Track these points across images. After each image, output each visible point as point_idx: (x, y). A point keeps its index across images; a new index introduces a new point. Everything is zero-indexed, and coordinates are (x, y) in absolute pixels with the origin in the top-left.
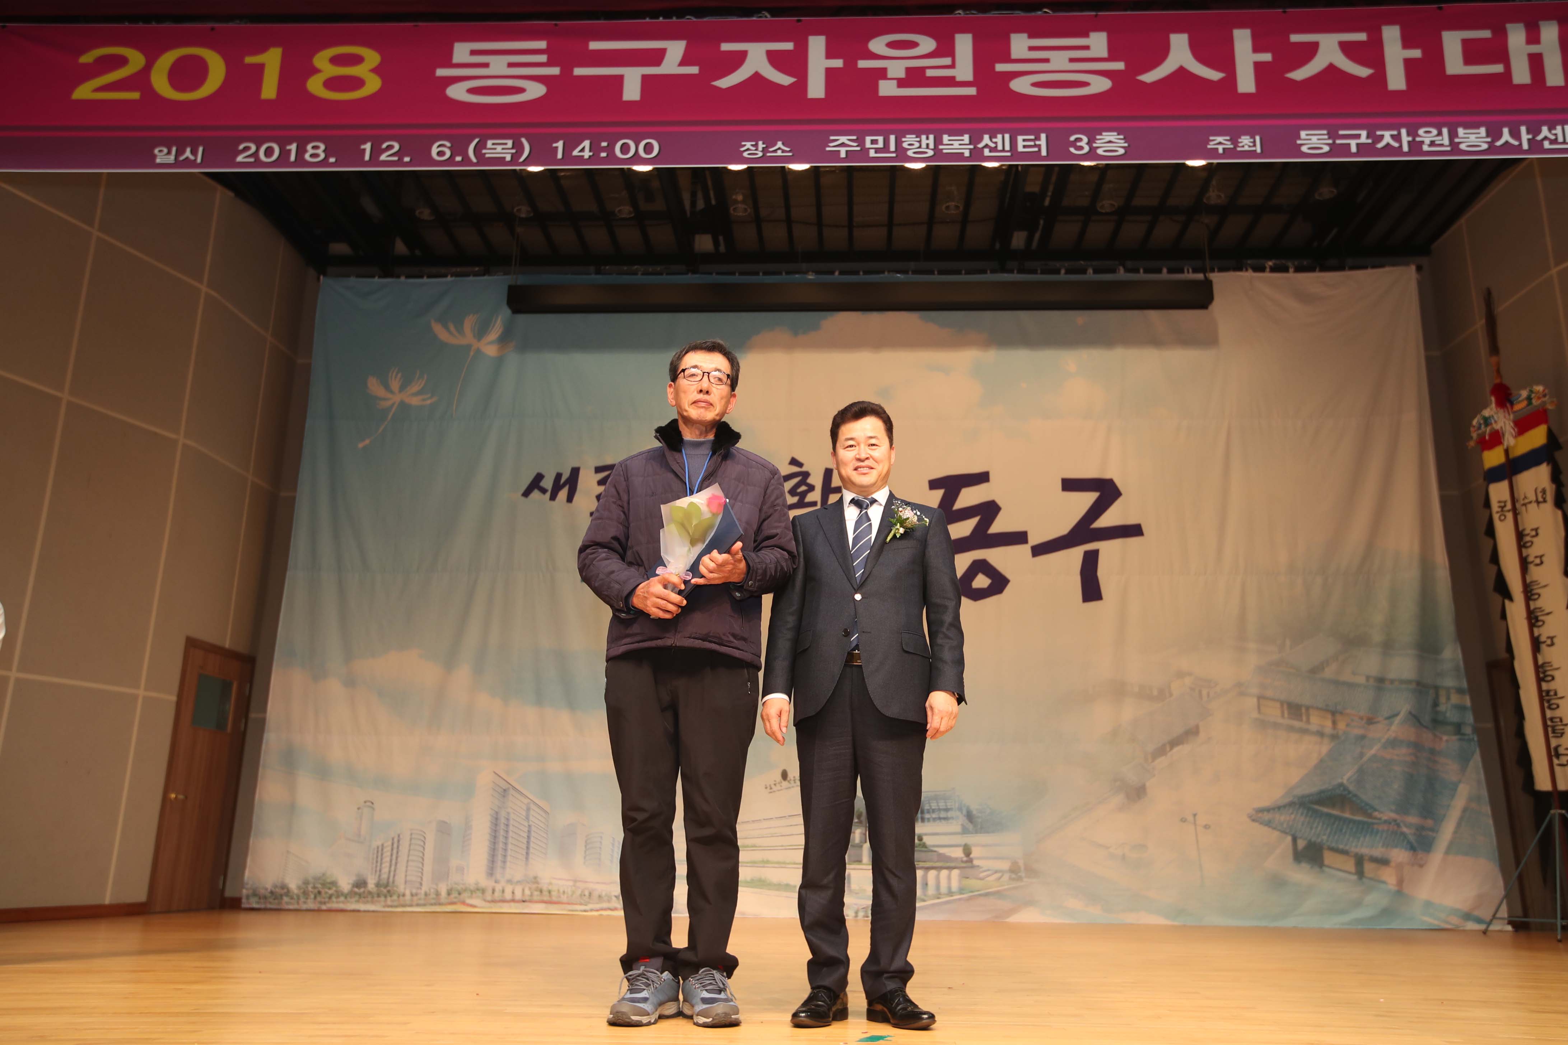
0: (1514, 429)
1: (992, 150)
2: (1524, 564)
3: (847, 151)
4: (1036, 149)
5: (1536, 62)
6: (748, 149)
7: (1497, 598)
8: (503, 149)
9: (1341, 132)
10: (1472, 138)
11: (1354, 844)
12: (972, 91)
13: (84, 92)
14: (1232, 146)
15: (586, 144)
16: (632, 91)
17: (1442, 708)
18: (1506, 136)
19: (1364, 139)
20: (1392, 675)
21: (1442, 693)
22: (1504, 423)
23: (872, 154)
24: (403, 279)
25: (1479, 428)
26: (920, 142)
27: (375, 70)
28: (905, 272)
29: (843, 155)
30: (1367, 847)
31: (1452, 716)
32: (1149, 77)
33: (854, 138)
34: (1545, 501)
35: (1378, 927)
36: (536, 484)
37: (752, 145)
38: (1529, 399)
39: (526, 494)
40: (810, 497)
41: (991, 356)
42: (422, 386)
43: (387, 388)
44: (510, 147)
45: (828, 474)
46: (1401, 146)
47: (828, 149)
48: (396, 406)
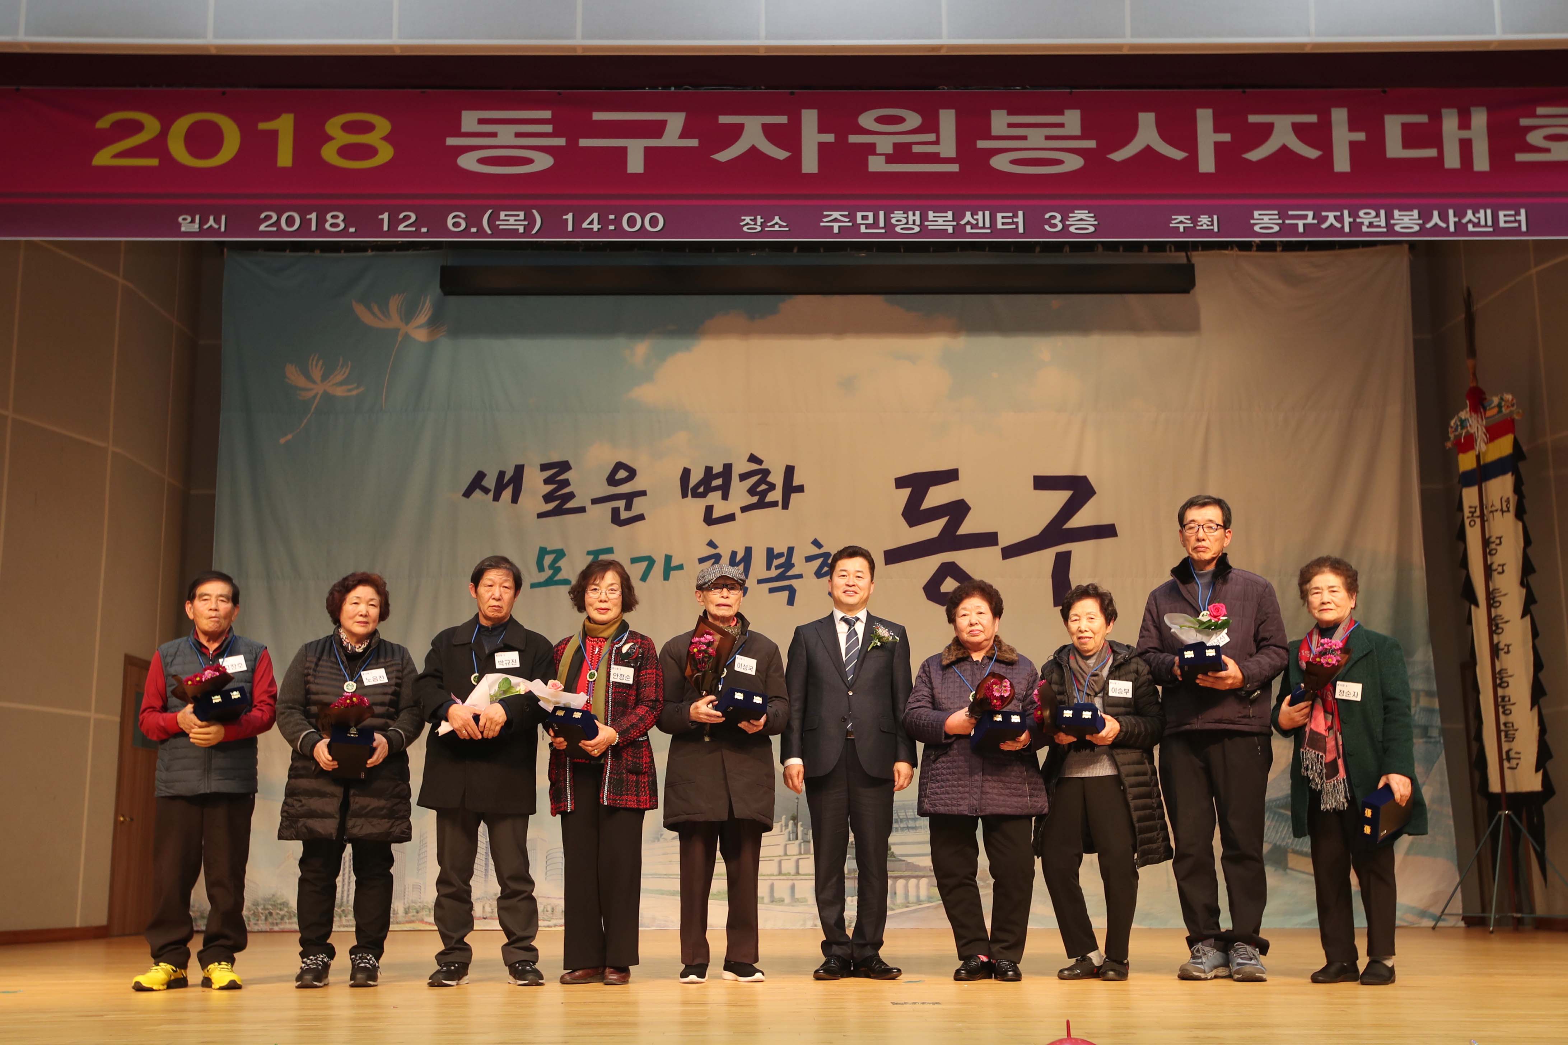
0: (1486, 435)
1: (974, 227)
2: (1488, 571)
3: (839, 227)
4: (1014, 226)
5: (1466, 146)
6: (747, 224)
7: (1465, 601)
8: (515, 220)
10: (1406, 219)
12: (955, 168)
13: (103, 158)
14: (1192, 225)
15: (595, 216)
16: (636, 164)
18: (1436, 219)
19: (1310, 220)
22: (1477, 427)
23: (863, 229)
25: (1456, 430)
26: (907, 218)
27: (385, 138)
29: (836, 230)
32: (1118, 156)
33: (846, 213)
34: (1508, 511)
36: (477, 483)
37: (751, 220)
38: (1499, 406)
39: (467, 494)
40: (771, 497)
41: (961, 343)
42: (346, 375)
43: (308, 377)
44: (523, 218)
45: (790, 471)
46: (1343, 227)
47: (822, 224)
48: (319, 397)
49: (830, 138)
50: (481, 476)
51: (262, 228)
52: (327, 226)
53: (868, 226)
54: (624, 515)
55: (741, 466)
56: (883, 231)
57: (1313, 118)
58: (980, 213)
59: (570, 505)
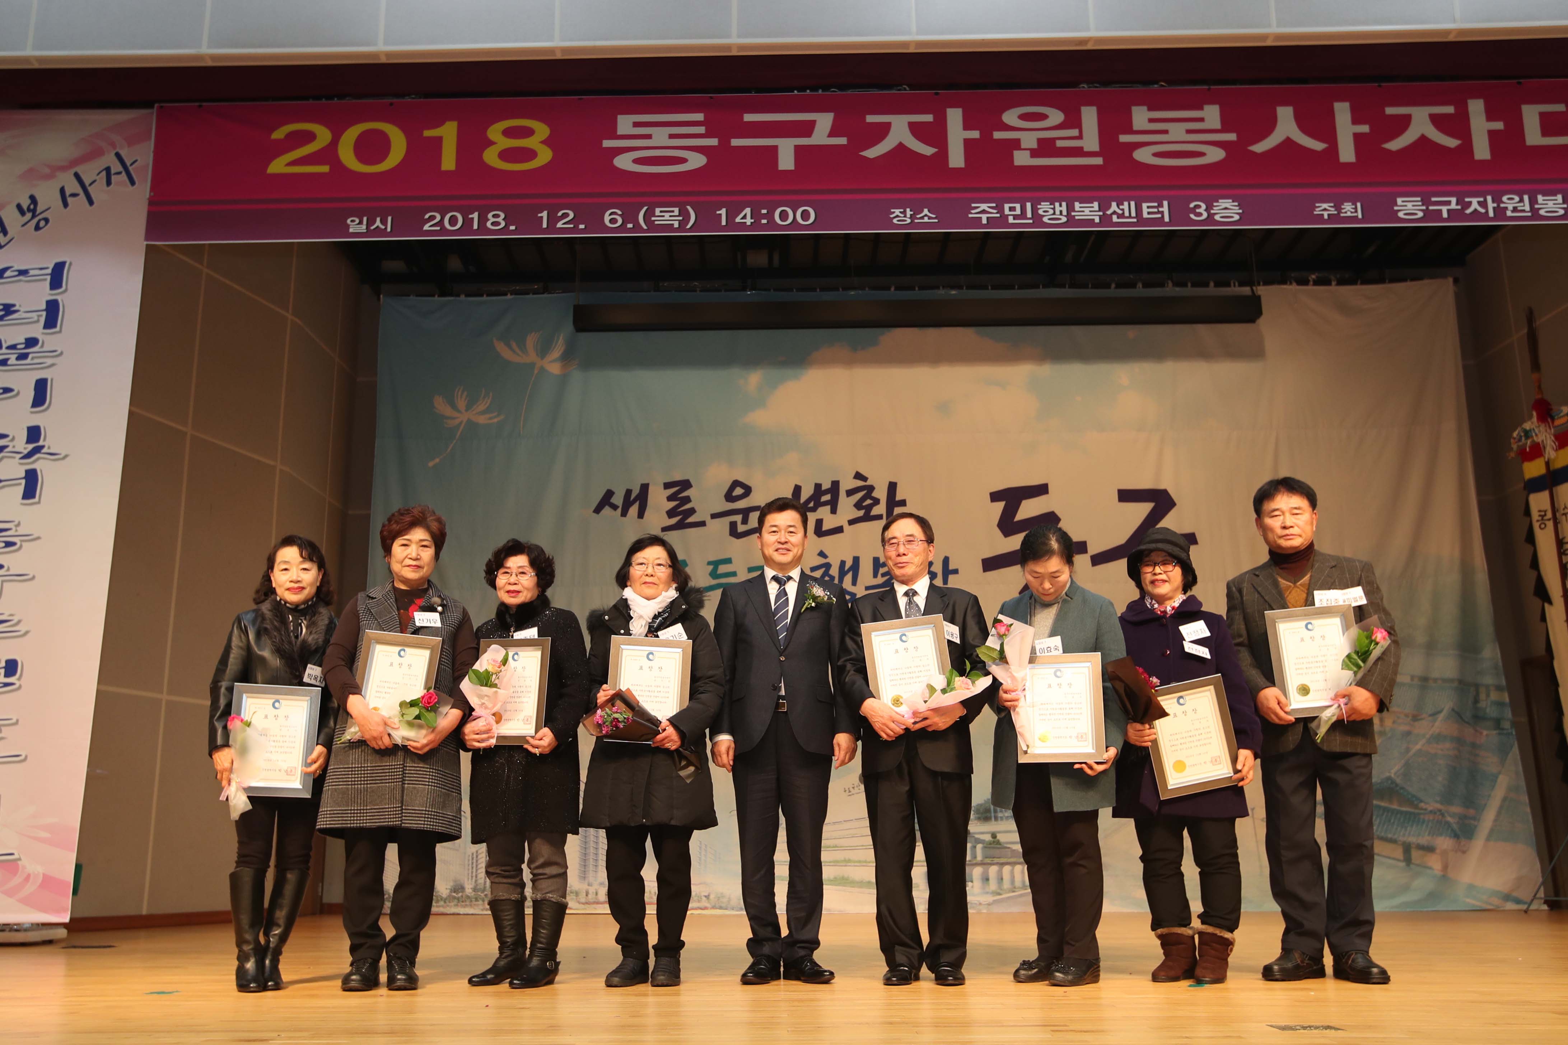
0: (1555, 443)
1: (1119, 216)
2: (1564, 570)
3: (988, 218)
4: (1159, 216)
6: (897, 216)
7: (1537, 602)
8: (670, 216)
9: (1434, 199)
10: (1551, 204)
11: (1401, 834)
12: (1099, 161)
13: (278, 166)
14: (1336, 212)
15: (748, 211)
16: (786, 161)
17: (1482, 704)
19: (1453, 206)
20: (1435, 674)
21: (1482, 690)
22: (1546, 436)
23: (1011, 220)
24: (463, 297)
25: (1520, 440)
26: (1054, 209)
27: (543, 142)
28: (959, 287)
29: (984, 221)
30: (1415, 835)
31: (1492, 712)
32: (1259, 148)
33: (994, 205)
35: (1425, 910)
36: (606, 500)
37: (900, 212)
39: (597, 510)
40: (876, 511)
41: (1046, 371)
42: (488, 404)
43: (454, 406)
44: (677, 214)
45: (892, 487)
46: (1487, 212)
47: (970, 216)
48: (463, 425)
49: (975, 134)
50: (609, 494)
51: (426, 227)
52: (489, 224)
53: (1015, 217)
54: (741, 528)
55: (848, 483)
56: (1031, 221)
57: (1450, 110)
58: (1126, 204)
59: (691, 520)
